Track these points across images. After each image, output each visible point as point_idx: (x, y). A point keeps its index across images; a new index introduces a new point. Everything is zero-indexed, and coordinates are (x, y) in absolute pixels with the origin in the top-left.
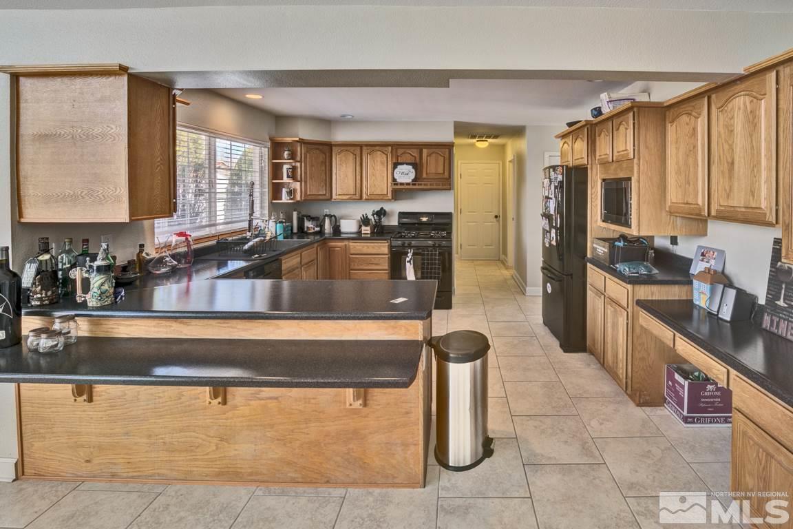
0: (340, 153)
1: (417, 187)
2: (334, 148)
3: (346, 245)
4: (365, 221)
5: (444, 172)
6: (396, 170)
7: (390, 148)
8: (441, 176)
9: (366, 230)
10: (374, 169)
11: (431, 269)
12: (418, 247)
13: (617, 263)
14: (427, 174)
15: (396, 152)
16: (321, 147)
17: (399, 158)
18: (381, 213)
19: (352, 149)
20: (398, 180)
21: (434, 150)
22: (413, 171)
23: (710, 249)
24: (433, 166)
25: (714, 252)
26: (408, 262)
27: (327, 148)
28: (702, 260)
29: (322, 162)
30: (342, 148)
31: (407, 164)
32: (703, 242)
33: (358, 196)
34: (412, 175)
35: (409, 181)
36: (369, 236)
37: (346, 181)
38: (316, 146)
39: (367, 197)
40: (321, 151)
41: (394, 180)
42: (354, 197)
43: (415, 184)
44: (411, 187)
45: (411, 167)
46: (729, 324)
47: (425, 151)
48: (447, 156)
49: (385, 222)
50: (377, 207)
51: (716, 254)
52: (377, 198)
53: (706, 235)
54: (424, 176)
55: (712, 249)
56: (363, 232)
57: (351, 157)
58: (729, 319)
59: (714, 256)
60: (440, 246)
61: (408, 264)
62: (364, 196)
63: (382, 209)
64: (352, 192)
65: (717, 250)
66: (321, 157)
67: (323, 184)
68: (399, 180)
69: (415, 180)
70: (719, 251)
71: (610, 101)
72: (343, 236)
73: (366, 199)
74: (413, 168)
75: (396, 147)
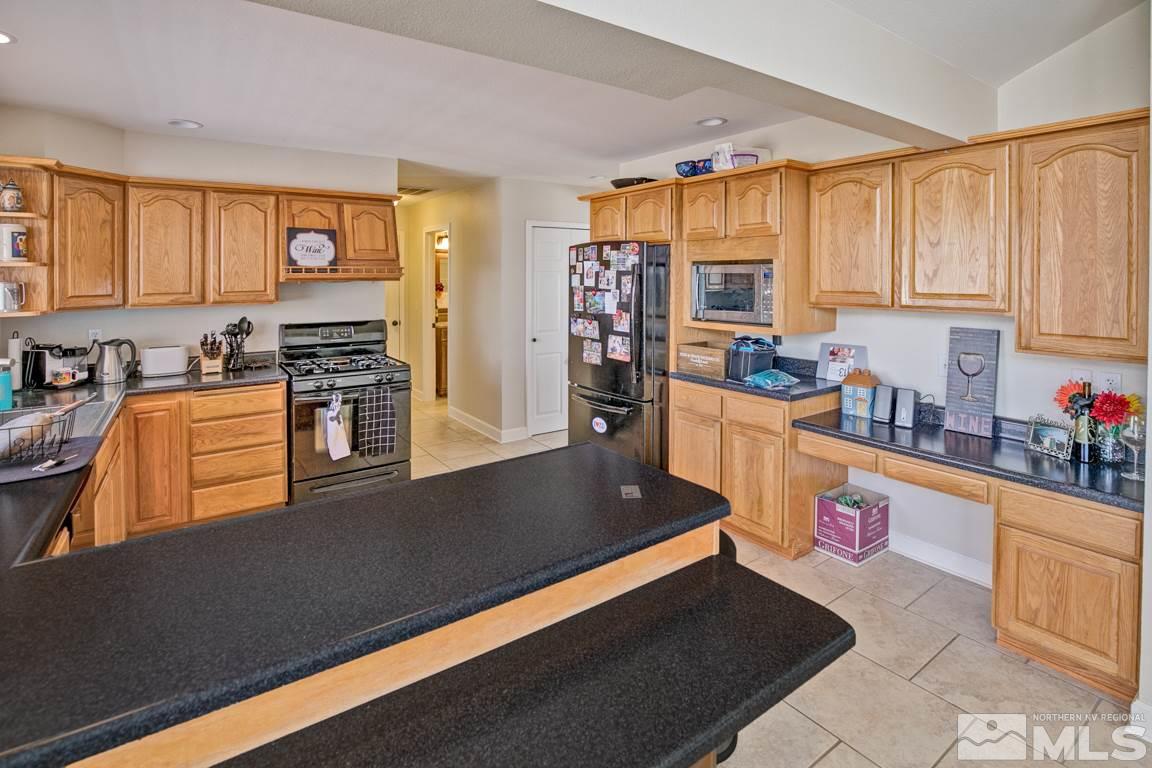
0: (147, 204)
1: (339, 275)
2: (132, 191)
3: (180, 404)
4: (211, 348)
5: (387, 249)
6: (294, 243)
7: (272, 199)
8: (381, 256)
9: (213, 366)
10: (235, 240)
11: (378, 425)
12: (346, 390)
13: (745, 376)
14: (355, 251)
15: (289, 207)
16: (101, 187)
17: (296, 219)
18: (241, 329)
19: (182, 195)
20: (299, 263)
21: (366, 208)
22: (330, 244)
23: (841, 347)
24: (364, 236)
25: (850, 349)
26: (332, 419)
27: (114, 191)
28: (834, 360)
29: (104, 222)
30: (156, 192)
31: (318, 231)
32: (831, 338)
33: (195, 295)
34: (329, 253)
35: (324, 263)
36: (219, 378)
37: (166, 265)
38: (92, 185)
39: (218, 298)
40: (102, 195)
41: (291, 262)
42: (186, 298)
43: (336, 271)
44: (328, 275)
45: (324, 238)
46: (910, 432)
47: (348, 209)
48: (389, 218)
49: (251, 346)
50: (233, 316)
51: (853, 351)
52: (244, 298)
53: (834, 329)
54: (350, 254)
55: (846, 346)
56: (205, 370)
57: (178, 213)
58: (910, 425)
59: (851, 354)
60: (390, 381)
61: (332, 426)
62: (211, 296)
63: (243, 320)
64: (181, 286)
65: (854, 347)
66: (102, 210)
67: (106, 271)
68: (303, 262)
69: (334, 262)
70: (857, 348)
71: (735, 155)
72: (148, 385)
73: (215, 303)
74: (330, 239)
75: (285, 196)
